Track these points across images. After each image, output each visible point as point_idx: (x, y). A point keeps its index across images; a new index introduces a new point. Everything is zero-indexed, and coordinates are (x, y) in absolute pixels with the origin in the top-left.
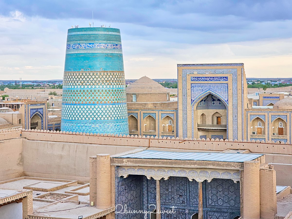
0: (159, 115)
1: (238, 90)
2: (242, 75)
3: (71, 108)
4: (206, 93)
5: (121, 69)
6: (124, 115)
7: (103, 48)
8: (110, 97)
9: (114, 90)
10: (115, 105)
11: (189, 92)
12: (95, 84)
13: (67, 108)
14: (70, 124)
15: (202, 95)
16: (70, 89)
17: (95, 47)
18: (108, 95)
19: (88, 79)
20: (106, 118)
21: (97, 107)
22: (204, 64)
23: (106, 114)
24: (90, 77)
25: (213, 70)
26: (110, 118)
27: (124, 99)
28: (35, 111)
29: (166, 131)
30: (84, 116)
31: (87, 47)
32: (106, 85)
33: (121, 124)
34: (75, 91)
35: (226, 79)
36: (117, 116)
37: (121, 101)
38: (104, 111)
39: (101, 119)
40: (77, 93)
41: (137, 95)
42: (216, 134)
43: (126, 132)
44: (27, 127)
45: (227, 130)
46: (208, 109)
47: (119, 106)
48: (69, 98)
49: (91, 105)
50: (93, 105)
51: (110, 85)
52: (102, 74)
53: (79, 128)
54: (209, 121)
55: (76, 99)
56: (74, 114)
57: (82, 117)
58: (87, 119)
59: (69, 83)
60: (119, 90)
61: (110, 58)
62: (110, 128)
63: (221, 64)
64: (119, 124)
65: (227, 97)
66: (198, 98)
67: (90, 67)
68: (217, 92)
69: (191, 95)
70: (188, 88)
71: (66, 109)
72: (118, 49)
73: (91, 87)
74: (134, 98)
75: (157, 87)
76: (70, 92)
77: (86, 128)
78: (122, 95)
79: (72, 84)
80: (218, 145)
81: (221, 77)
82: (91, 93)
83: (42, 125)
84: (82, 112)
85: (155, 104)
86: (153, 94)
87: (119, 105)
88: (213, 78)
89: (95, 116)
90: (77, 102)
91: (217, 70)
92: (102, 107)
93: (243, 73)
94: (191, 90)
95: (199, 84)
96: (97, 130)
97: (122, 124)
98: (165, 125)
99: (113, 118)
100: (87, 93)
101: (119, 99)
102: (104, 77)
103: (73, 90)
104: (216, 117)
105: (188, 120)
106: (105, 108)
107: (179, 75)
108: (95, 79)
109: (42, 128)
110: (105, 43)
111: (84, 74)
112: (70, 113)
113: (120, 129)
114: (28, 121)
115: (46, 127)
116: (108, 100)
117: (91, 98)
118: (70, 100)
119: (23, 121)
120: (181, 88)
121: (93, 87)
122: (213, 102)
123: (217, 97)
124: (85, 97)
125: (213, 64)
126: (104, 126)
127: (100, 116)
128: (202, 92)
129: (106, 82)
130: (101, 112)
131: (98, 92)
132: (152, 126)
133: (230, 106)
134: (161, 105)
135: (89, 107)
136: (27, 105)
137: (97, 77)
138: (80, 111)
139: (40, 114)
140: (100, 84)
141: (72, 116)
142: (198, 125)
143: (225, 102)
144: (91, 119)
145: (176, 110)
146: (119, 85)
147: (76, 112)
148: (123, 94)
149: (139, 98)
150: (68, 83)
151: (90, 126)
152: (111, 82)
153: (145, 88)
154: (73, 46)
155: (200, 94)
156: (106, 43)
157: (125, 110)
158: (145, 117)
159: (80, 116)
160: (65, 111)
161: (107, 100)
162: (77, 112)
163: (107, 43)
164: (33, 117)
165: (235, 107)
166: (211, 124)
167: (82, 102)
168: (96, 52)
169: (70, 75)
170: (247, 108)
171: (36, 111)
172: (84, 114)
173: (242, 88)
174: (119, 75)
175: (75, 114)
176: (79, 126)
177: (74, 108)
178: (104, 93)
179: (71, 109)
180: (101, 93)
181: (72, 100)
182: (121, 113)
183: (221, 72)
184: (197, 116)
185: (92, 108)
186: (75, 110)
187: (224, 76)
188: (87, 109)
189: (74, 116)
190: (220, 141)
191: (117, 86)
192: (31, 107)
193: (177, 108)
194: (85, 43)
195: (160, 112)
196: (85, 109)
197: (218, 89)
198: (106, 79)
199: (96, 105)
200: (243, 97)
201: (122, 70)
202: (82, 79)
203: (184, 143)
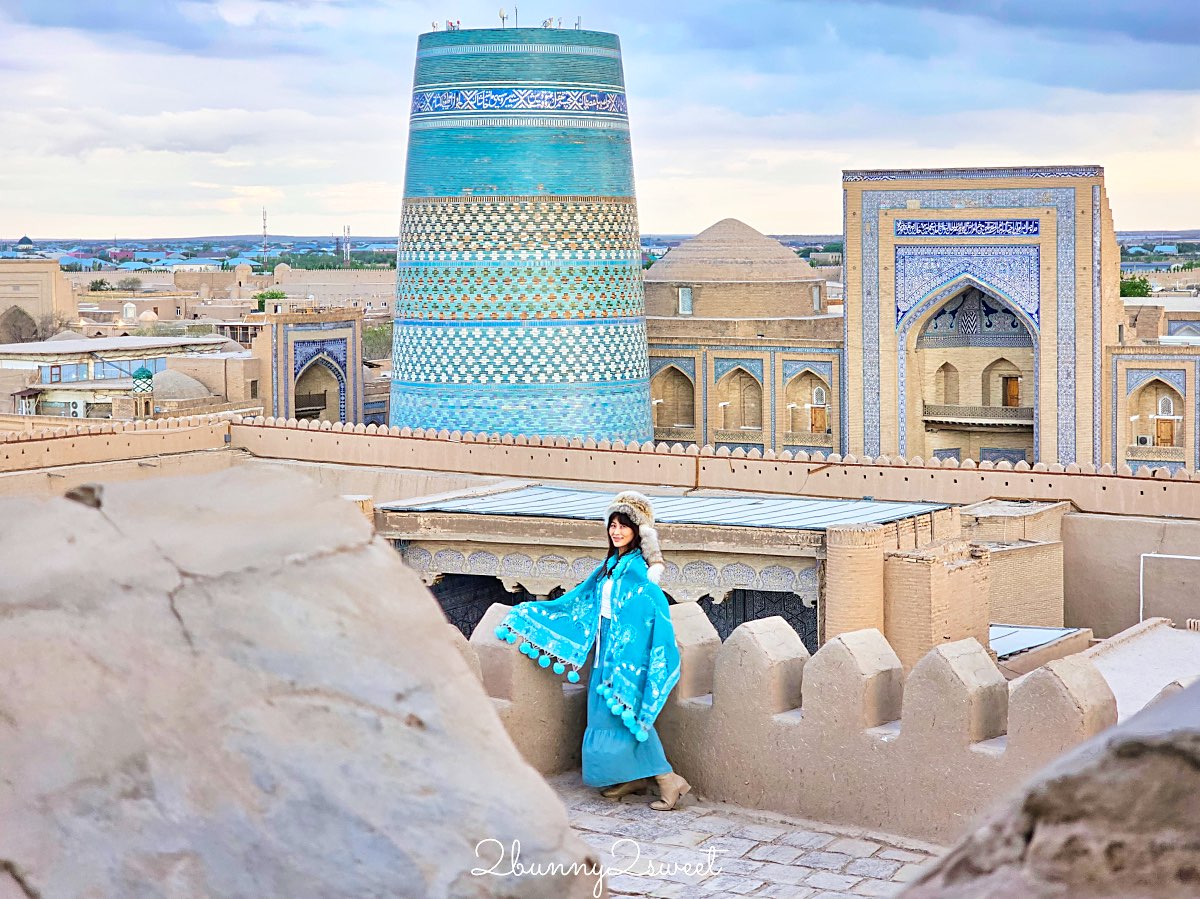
0: (774, 370)
1: (1079, 271)
2: (1095, 212)
3: (424, 338)
4: (953, 282)
5: (620, 190)
6: (630, 365)
7: (549, 106)
8: (572, 297)
9: (590, 268)
10: (594, 326)
11: (887, 278)
12: (517, 246)
13: (411, 338)
14: (419, 400)
15: (939, 290)
16: (422, 264)
17: (518, 104)
18: (568, 286)
19: (488, 228)
20: (557, 378)
21: (520, 332)
22: (946, 170)
23: (557, 360)
24: (495, 218)
25: (981, 192)
26: (571, 377)
27: (630, 302)
28: (311, 349)
29: (801, 430)
30: (472, 369)
31: (487, 102)
32: (560, 249)
33: (620, 401)
34: (441, 270)
35: (1032, 228)
36: (602, 367)
37: (619, 312)
38: (550, 351)
39: (538, 378)
40: (447, 279)
41: (694, 290)
42: (997, 443)
43: (641, 431)
44: (282, 411)
45: (1035, 430)
46: (968, 345)
47: (612, 331)
48: (416, 300)
49: (498, 324)
50: (505, 325)
51: (573, 249)
52: (544, 207)
53: (453, 414)
54: (970, 394)
55: (443, 303)
56: (433, 360)
57: (463, 372)
58: (483, 378)
59: (419, 240)
60: (611, 270)
61: (578, 146)
62: (571, 414)
63: (1015, 169)
64: (609, 399)
65: (1036, 297)
66: (924, 300)
67: (496, 179)
68: (995, 281)
69: (896, 290)
70: (882, 264)
71: (408, 341)
72: (606, 110)
73: (498, 255)
74: (683, 302)
75: (773, 261)
76: (422, 275)
77: (477, 416)
78: (621, 289)
79: (427, 246)
80: (956, 481)
81: (1014, 222)
82: (500, 280)
83: (343, 406)
84: (464, 352)
85: (762, 325)
86: (757, 285)
87: (612, 327)
88: (983, 223)
89: (515, 369)
90: (447, 315)
91: (995, 193)
92: (542, 335)
93: (1098, 205)
94: (893, 271)
95: (929, 246)
96: (521, 424)
97: (623, 400)
98: (799, 407)
99: (584, 377)
100: (486, 281)
101: (609, 304)
102: (552, 217)
103: (431, 270)
104: (1001, 379)
105: (884, 388)
106: (553, 338)
107: (850, 214)
108: (516, 227)
109: (343, 414)
110: (553, 90)
111: (474, 209)
112: (419, 357)
113: (615, 418)
114: (287, 387)
115: (356, 412)
116: (567, 306)
117: (500, 298)
118: (419, 306)
119: (266, 390)
120: (858, 264)
121: (509, 258)
122: (986, 320)
123: (998, 299)
124: (475, 295)
125: (981, 171)
126: (549, 407)
127: (535, 369)
128: (939, 281)
129: (560, 238)
130: (535, 351)
131: (525, 275)
132: (753, 409)
133: (1046, 335)
134: (787, 327)
135: (491, 332)
136: (281, 327)
137: (523, 217)
138: (457, 350)
139: (334, 363)
140: (535, 244)
141: (428, 368)
142: (926, 409)
143: (1028, 317)
144: (498, 378)
145: (838, 348)
146: (613, 248)
147: (442, 351)
148: (629, 285)
149: (701, 300)
150: (415, 244)
151: (495, 408)
152: (580, 240)
153: (727, 263)
154: (433, 99)
155: (931, 286)
156: (559, 90)
157: (636, 347)
158: (723, 372)
159: (456, 368)
160: (404, 349)
161: (560, 307)
162: (445, 353)
163: (565, 90)
164: (304, 374)
165: (1068, 339)
166: (978, 403)
167: (465, 316)
168: (523, 123)
169: (421, 210)
170: (1120, 344)
171: (318, 351)
172: (470, 361)
173: (1096, 263)
174: (610, 211)
175: (439, 360)
176: (453, 407)
177: (434, 338)
178: (551, 281)
179: (423, 341)
180: (540, 280)
181: (430, 305)
182: (618, 357)
183: (1014, 202)
184: (921, 371)
185: (502, 339)
186: (439, 344)
187: (1025, 218)
188: (484, 343)
189: (435, 369)
190: (962, 467)
191: (603, 254)
192: (299, 333)
193: (843, 342)
194: (480, 90)
195: (780, 356)
196: (474, 342)
197: (1002, 268)
198: (559, 226)
199: (518, 324)
200: (1098, 300)
201: (626, 194)
202: (468, 226)
203: (828, 475)
